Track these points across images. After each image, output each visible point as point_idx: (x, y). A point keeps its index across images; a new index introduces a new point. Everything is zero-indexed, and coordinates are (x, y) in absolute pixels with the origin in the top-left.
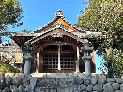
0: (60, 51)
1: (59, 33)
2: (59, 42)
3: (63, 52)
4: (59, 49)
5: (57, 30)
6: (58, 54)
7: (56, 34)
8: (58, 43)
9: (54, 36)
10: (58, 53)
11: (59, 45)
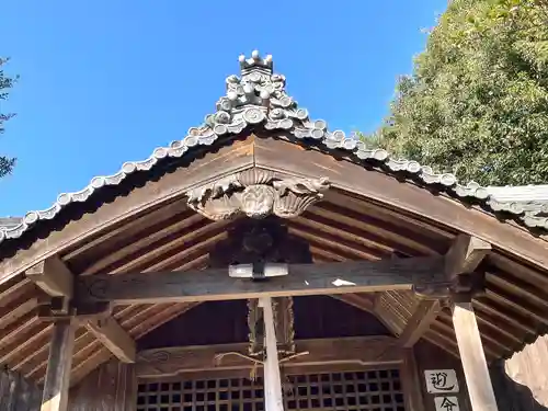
0: (281, 356)
1: (266, 177)
2: (270, 272)
3: (306, 360)
4: (271, 342)
5: (240, 147)
6: (260, 381)
7: (233, 189)
8: (260, 282)
9: (219, 211)
10: (261, 371)
11: (265, 300)
